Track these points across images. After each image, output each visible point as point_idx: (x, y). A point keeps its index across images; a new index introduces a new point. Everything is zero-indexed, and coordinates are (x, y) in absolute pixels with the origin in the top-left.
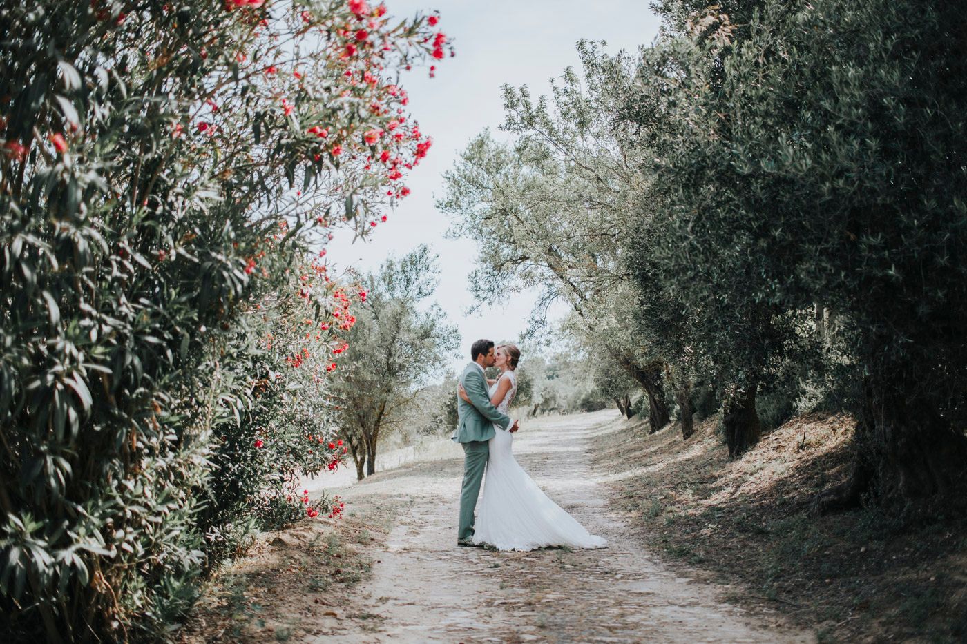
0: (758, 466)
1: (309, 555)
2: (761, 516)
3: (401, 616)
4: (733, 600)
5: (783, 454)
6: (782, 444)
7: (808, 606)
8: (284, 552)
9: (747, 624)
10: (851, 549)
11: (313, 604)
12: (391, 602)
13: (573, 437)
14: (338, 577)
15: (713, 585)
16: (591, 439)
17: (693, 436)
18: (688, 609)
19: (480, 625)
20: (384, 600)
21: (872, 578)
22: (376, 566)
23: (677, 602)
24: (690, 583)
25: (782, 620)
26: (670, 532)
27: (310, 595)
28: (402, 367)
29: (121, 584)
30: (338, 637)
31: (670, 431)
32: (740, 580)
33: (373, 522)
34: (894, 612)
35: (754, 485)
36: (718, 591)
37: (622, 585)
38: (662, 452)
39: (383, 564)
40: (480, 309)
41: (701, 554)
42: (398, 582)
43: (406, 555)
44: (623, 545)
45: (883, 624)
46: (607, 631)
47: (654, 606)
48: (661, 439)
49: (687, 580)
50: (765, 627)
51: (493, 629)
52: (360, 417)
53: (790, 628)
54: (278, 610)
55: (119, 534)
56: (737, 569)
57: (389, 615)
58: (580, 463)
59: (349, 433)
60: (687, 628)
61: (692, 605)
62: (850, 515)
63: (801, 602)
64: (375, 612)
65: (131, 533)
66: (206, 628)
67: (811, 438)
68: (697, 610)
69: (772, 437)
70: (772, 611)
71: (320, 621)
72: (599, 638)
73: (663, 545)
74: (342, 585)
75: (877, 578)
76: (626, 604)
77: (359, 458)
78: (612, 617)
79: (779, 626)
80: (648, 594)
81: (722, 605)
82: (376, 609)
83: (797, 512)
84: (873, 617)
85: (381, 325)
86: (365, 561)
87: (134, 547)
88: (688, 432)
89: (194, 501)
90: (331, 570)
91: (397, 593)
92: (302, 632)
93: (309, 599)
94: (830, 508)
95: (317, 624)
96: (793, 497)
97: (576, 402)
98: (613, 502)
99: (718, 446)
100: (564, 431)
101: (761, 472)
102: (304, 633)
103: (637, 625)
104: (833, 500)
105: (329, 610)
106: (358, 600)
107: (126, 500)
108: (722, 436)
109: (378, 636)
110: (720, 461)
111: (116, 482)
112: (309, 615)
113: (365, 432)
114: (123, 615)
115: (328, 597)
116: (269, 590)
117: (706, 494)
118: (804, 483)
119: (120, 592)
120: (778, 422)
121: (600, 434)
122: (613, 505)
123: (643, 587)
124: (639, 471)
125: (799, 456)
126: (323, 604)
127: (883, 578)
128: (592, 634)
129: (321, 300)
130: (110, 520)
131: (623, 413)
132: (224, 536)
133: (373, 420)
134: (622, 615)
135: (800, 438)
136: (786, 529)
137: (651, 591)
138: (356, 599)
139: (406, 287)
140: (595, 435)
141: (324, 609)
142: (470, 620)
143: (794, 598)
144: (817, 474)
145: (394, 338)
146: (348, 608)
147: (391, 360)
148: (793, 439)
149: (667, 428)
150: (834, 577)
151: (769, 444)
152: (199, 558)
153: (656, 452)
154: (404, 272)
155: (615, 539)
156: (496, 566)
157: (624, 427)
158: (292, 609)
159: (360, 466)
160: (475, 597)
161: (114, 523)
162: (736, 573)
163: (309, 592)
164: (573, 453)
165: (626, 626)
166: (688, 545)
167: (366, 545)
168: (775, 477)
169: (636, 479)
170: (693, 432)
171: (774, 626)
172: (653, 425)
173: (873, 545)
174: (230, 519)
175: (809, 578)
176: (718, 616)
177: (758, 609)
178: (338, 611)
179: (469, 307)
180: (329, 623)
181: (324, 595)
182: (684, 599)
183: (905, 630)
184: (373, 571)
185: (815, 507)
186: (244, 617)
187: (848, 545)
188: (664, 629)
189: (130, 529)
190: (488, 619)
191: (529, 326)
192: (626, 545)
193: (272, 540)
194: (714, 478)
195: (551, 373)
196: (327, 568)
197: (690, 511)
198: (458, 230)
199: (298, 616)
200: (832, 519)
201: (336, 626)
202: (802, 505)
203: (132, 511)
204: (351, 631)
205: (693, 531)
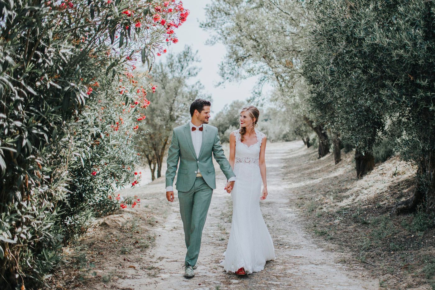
0: (370, 184)
1: (121, 232)
2: (367, 214)
3: (169, 268)
4: (344, 262)
5: (384, 178)
6: (385, 172)
7: (379, 266)
8: (107, 230)
9: (348, 275)
10: (407, 236)
11: (123, 261)
12: (165, 260)
13: (276, 158)
14: (137, 245)
15: (335, 252)
16: (285, 159)
17: (340, 162)
18: (319, 266)
19: (210, 274)
20: (161, 259)
21: (414, 252)
22: (158, 238)
23: (314, 262)
24: (323, 251)
25: (365, 273)
26: (319, 221)
27: (121, 256)
28: (178, 117)
29: (20, 254)
30: (136, 280)
31: (329, 158)
32: (349, 250)
33: (158, 211)
34: (419, 270)
35: (366, 196)
36: (336, 256)
37: (288, 252)
38: (323, 171)
39: (162, 237)
40: (224, 84)
41: (332, 234)
42: (169, 248)
43: (175, 232)
44: (293, 228)
45: (413, 277)
46: (275, 278)
47: (302, 264)
48: (323, 162)
49: (322, 249)
50: (356, 277)
51: (217, 277)
52: (153, 145)
53: (368, 278)
54: (104, 265)
55: (19, 230)
56: (350, 244)
57: (163, 267)
58: (277, 175)
59: (147, 153)
60: (316, 277)
61: (322, 264)
62: (411, 216)
63: (377, 263)
64: (155, 265)
65: (25, 229)
66: (65, 275)
67: (400, 169)
68: (324, 267)
69: (380, 167)
70: (362, 268)
71: (126, 271)
72: (270, 282)
73: (313, 228)
74: (139, 250)
75: (417, 252)
76: (288, 263)
77: (152, 168)
78: (279, 271)
79: (363, 276)
80: (301, 257)
81: (338, 264)
82: (157, 264)
83: (385, 212)
84: (409, 273)
85: (167, 93)
86: (152, 235)
87: (26, 235)
88: (338, 159)
89: (59, 208)
90: (133, 241)
91: (168, 254)
92: (116, 277)
93: (120, 258)
94: (402, 212)
95: (125, 273)
96: (385, 204)
97: (279, 136)
98: (291, 201)
99: (352, 170)
100: (271, 153)
101: (371, 188)
102: (117, 277)
103: (292, 275)
104: (404, 207)
105: (131, 264)
106: (147, 258)
107: (22, 213)
108: (354, 164)
109: (156, 279)
110: (352, 179)
111: (17, 203)
112: (121, 267)
113: (156, 154)
114: (21, 271)
115: (131, 257)
116: (99, 253)
117: (340, 199)
118: (392, 196)
119: (19, 258)
120: (384, 160)
121: (291, 156)
122: (291, 204)
123: (298, 253)
124: (309, 182)
125: (392, 179)
126: (128, 261)
127: (419, 252)
128: (267, 280)
129: (128, 94)
130: (14, 223)
131: (305, 144)
132: (75, 222)
133: (161, 147)
134: (285, 269)
135: (394, 169)
136: (378, 222)
137: (302, 256)
138: (146, 258)
139: (181, 71)
140: (288, 157)
141: (129, 264)
142: (205, 271)
143: (374, 262)
144: (399, 191)
145: (174, 100)
146: (142, 263)
147: (172, 113)
148: (391, 169)
149: (327, 156)
150: (395, 250)
151: (378, 171)
152: (61, 238)
153: (319, 171)
154: (180, 62)
155: (289, 224)
156: (222, 240)
157: (305, 153)
158: (111, 264)
159: (153, 171)
160: (210, 257)
161: (16, 224)
162: (348, 246)
163: (121, 254)
164: (274, 168)
165: (285, 275)
166: (326, 230)
167: (153, 225)
168: (378, 191)
169: (306, 187)
170: (341, 160)
171: (361, 276)
172: (320, 154)
173: (418, 234)
174: (78, 212)
175: (383, 251)
176: (334, 270)
177: (354, 267)
178: (136, 265)
179: (218, 82)
180: (131, 272)
181: (129, 256)
182: (318, 260)
183: (423, 280)
184: (156, 241)
185: (394, 210)
186: (85, 269)
187: (406, 233)
188: (305, 278)
189: (24, 227)
190: (215, 271)
191: (252, 96)
192: (294, 227)
193: (101, 223)
194: (347, 189)
195: (266, 118)
196: (131, 239)
197: (330, 209)
198: (213, 40)
199: (115, 268)
200: (402, 218)
201: (135, 273)
202: (388, 209)
203: (25, 218)
204: (142, 277)
205: (330, 221)
